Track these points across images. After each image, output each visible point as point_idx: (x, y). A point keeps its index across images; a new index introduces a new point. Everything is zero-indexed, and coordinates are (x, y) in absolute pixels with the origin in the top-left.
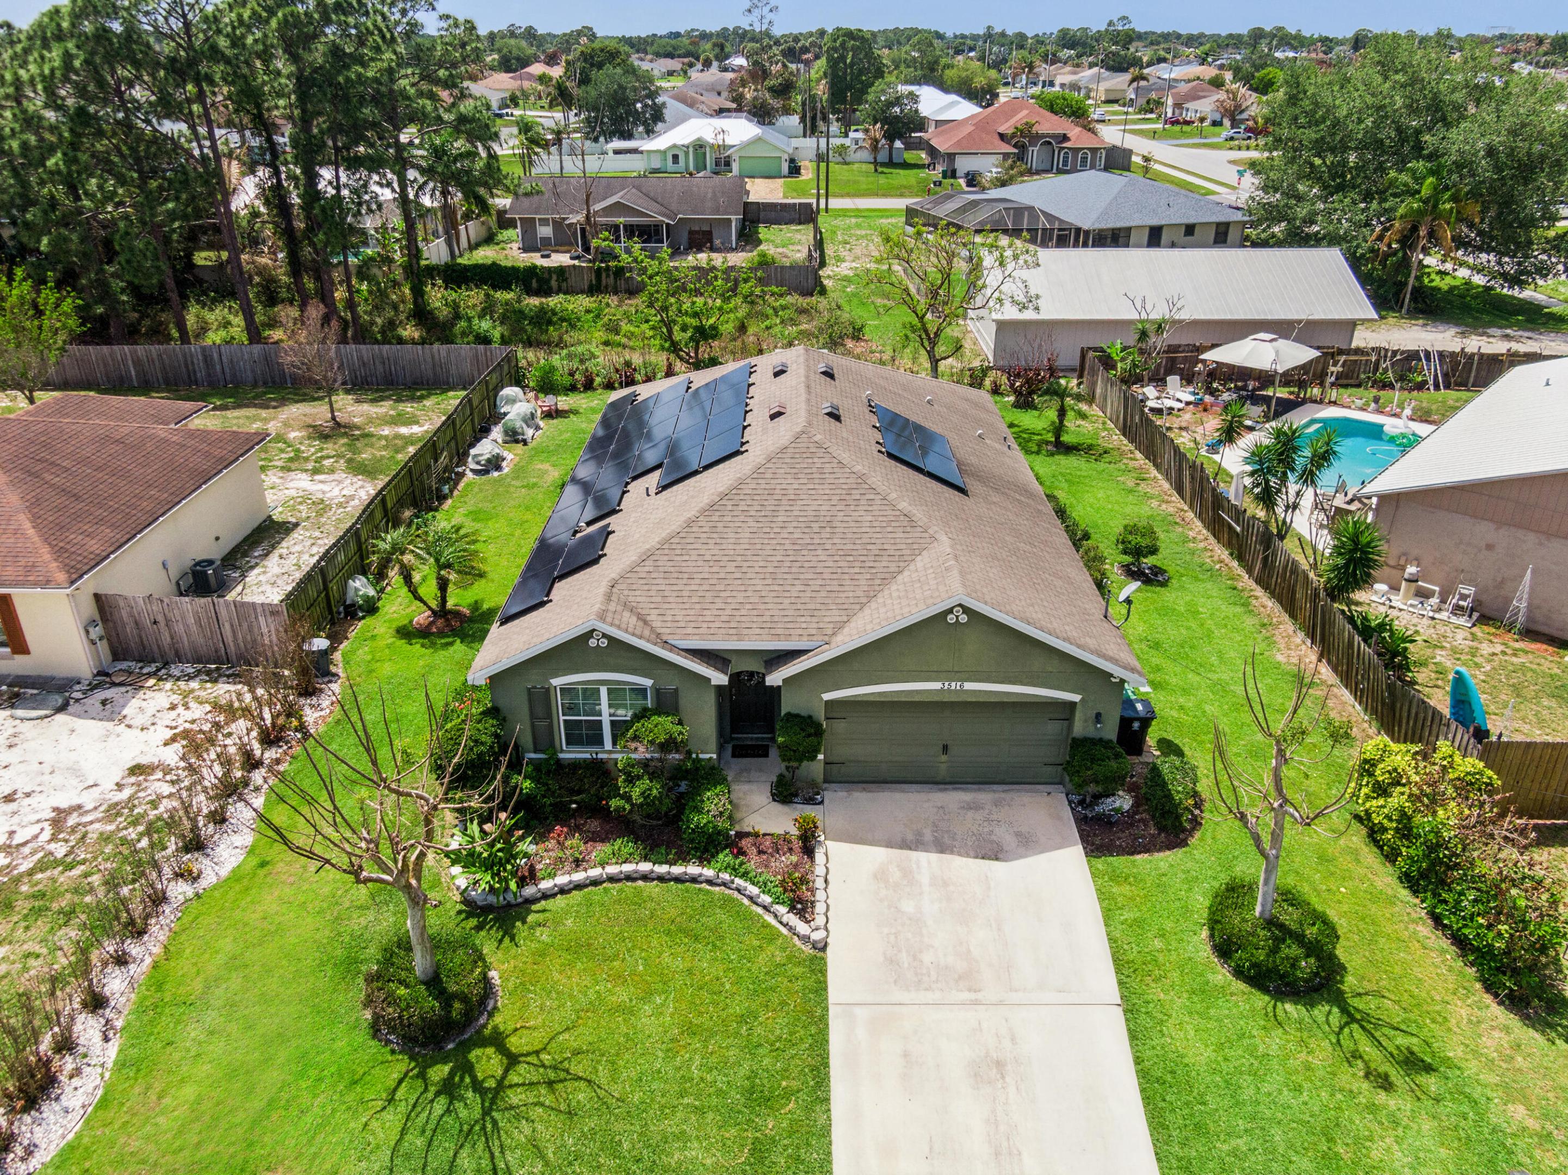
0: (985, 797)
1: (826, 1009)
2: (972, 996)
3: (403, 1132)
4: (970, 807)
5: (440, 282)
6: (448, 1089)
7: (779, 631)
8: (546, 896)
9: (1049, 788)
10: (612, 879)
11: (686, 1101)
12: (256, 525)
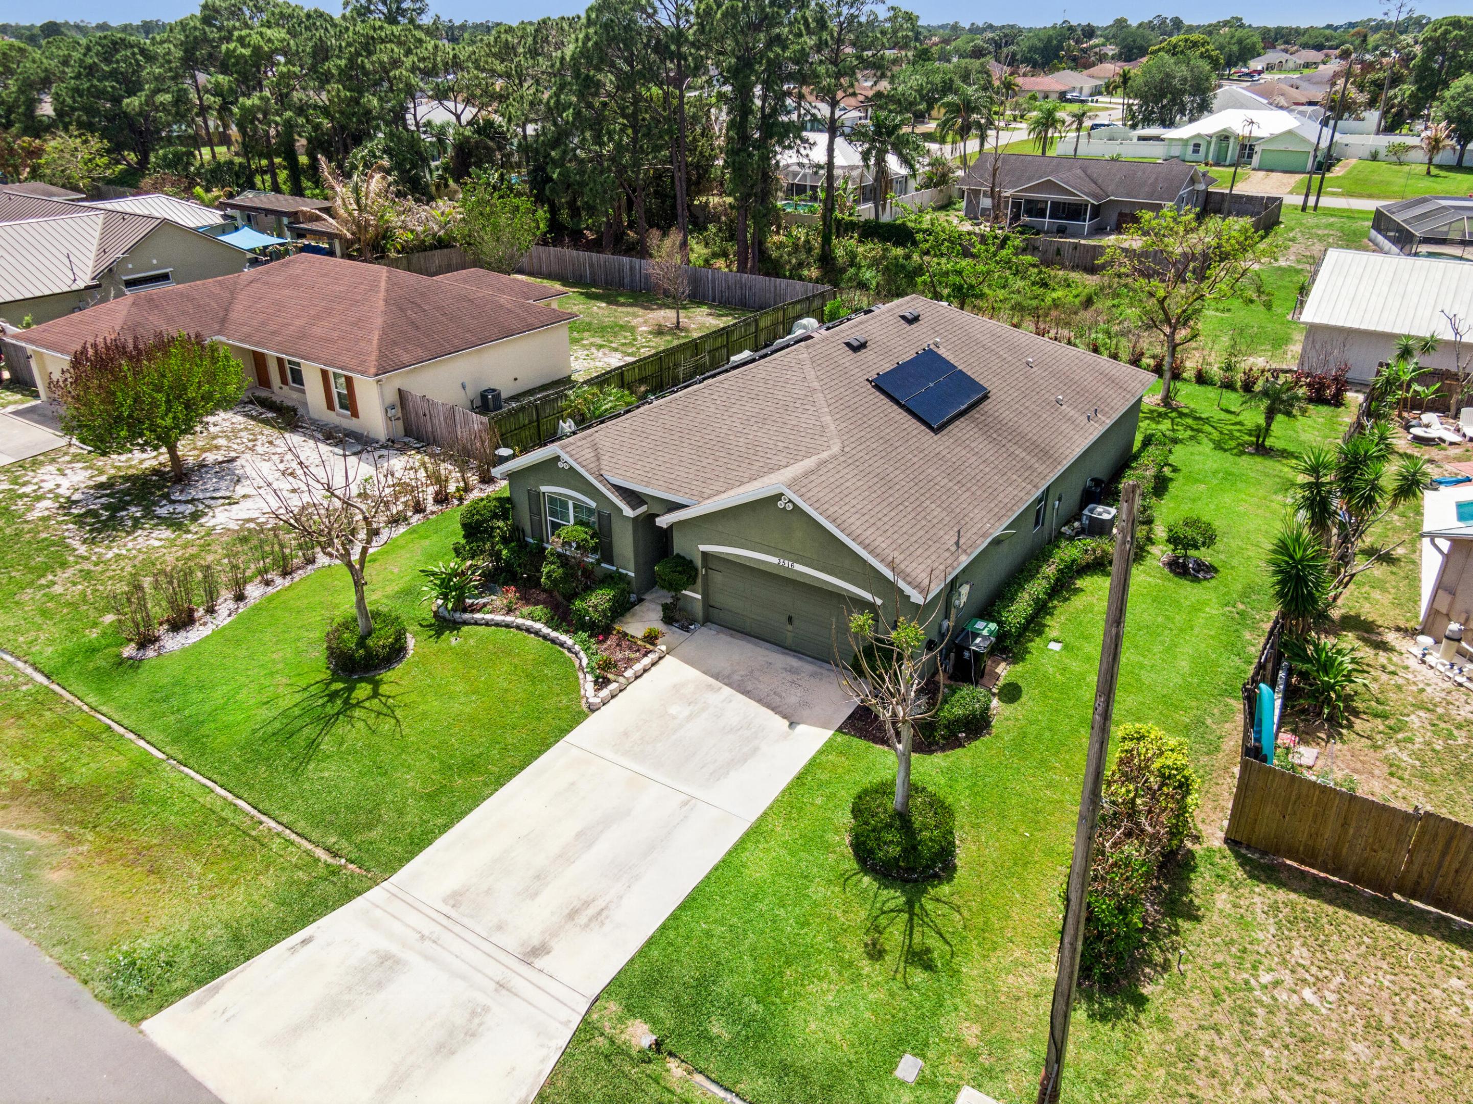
1: (557, 741)
3: (295, 706)
5: (856, 235)
6: (333, 696)
7: (674, 487)
8: (476, 623)
10: (518, 628)
11: (432, 751)
12: (555, 379)
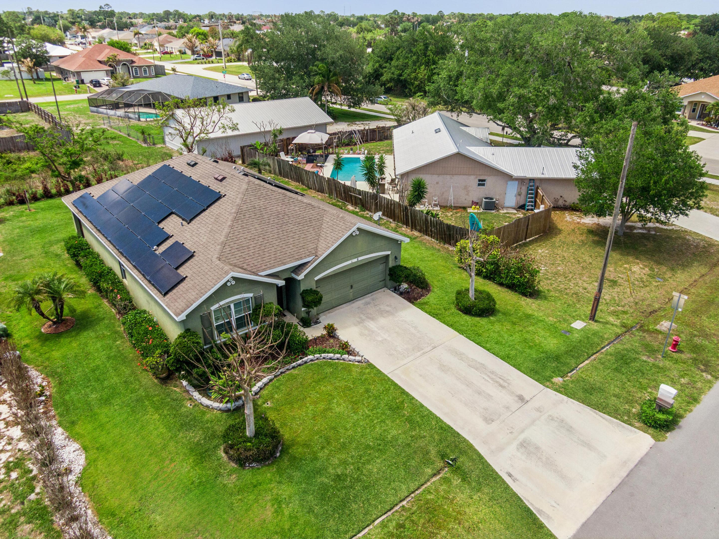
0: (367, 299)
1: (387, 376)
2: (422, 352)
4: (367, 304)
7: (297, 257)
9: (383, 290)
11: (375, 422)
